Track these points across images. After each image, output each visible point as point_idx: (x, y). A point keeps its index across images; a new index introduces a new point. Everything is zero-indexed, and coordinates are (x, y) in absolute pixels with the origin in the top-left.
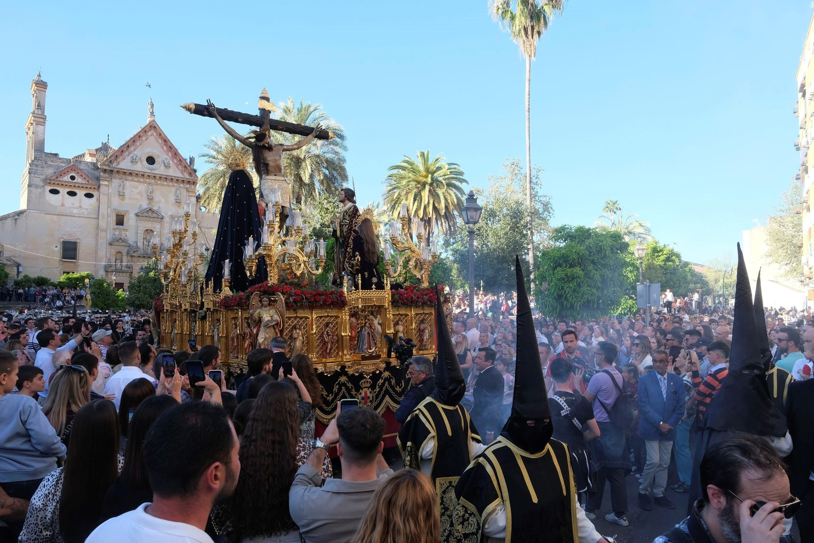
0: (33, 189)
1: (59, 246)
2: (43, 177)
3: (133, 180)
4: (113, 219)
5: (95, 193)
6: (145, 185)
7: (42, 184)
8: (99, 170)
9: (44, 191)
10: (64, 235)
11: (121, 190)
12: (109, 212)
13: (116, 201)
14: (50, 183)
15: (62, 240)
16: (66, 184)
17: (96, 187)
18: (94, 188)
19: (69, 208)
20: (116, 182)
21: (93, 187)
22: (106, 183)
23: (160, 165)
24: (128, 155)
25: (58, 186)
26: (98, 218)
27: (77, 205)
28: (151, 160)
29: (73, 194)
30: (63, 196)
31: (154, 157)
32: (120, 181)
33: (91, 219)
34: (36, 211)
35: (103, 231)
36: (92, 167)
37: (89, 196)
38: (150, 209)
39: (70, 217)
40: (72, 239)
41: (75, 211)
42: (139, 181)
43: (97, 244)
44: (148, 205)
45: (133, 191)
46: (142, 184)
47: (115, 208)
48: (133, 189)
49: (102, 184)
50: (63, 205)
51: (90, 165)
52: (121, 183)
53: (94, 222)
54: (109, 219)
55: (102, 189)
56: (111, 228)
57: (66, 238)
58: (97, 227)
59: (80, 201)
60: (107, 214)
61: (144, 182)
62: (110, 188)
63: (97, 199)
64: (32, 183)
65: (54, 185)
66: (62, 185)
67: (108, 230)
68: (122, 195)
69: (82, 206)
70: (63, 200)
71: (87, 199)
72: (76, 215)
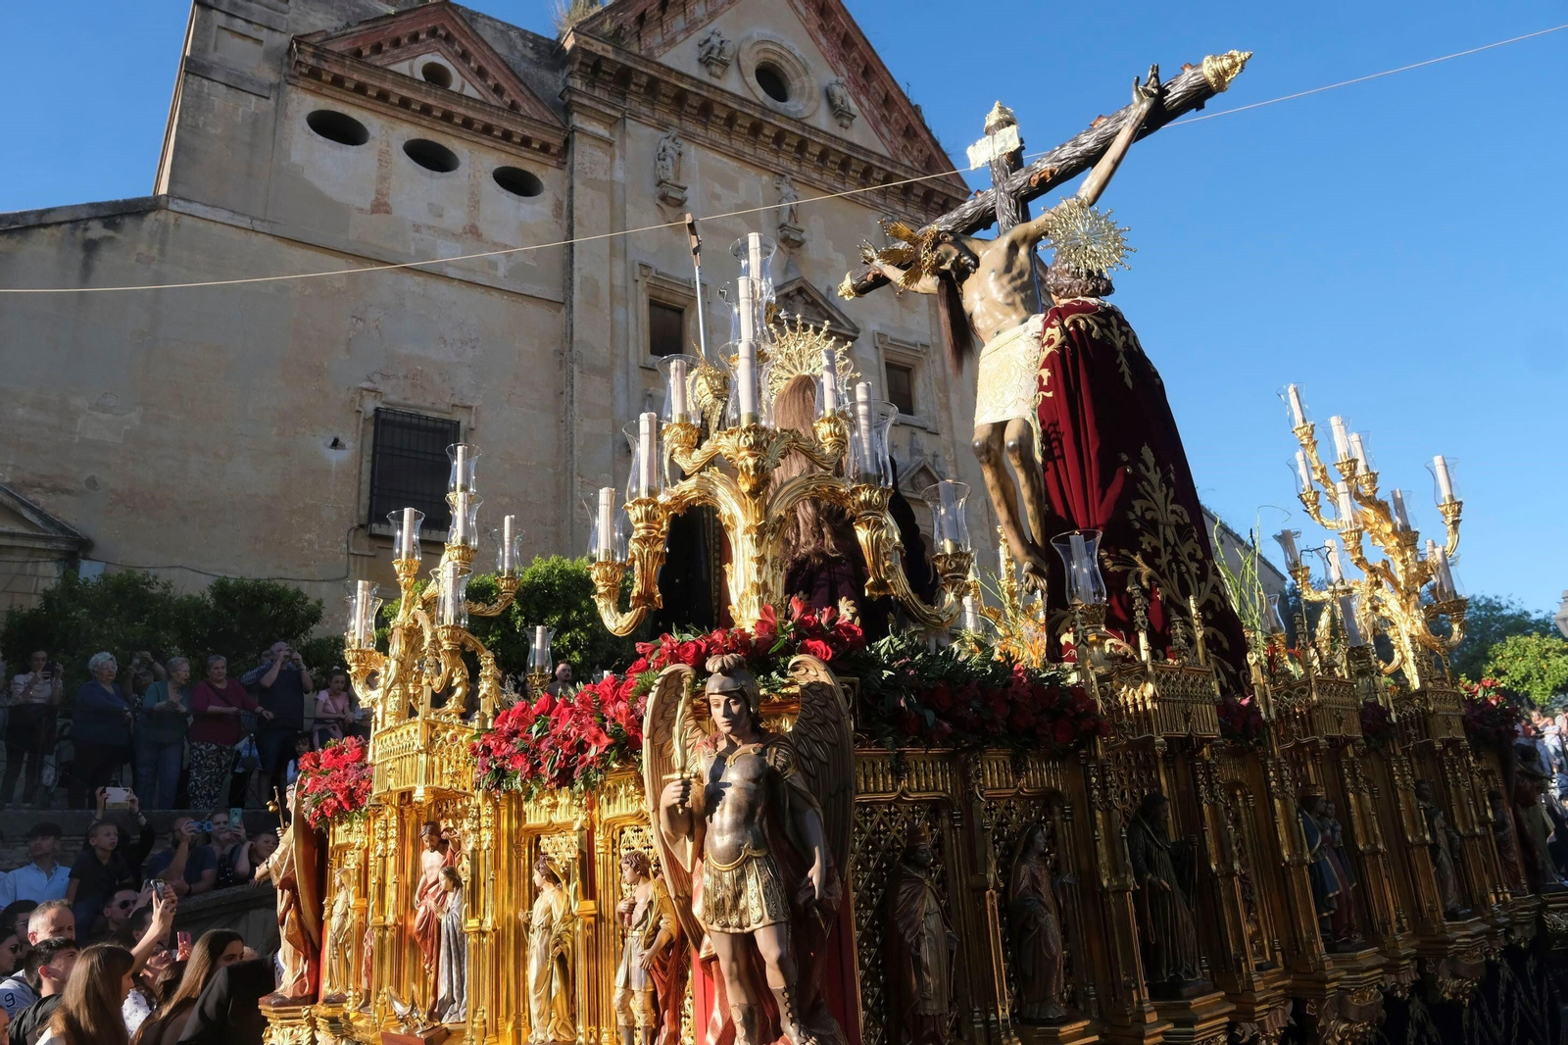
0: (218, 95)
1: (351, 443)
2: (282, 40)
3: (714, 147)
4: (637, 322)
5: (547, 175)
6: (766, 178)
7: (268, 75)
8: (569, 68)
9: (280, 112)
10: (385, 377)
11: (670, 174)
12: (619, 282)
13: (647, 227)
14: (315, 74)
15: (370, 405)
16: (405, 93)
17: (556, 142)
18: (545, 148)
19: (417, 228)
20: (642, 138)
21: (539, 136)
22: (600, 130)
23: (813, 104)
24: (688, 31)
25: (359, 99)
26: (565, 304)
27: (456, 217)
28: (772, 78)
29: (432, 157)
30: (384, 160)
31: (787, 68)
32: (662, 135)
33: (530, 307)
34: (223, 216)
35: (594, 370)
36: (530, 54)
37: (516, 182)
38: (800, 291)
39: (420, 279)
40: (430, 403)
41: (449, 255)
42: (738, 157)
43: (565, 448)
44: (786, 271)
45: (718, 197)
46: (753, 172)
47: (645, 261)
48: (718, 189)
49: (583, 132)
50: (380, 207)
51: (519, 43)
52: (668, 144)
53: (542, 319)
54: (620, 315)
55: (584, 154)
56: (633, 361)
57: (394, 398)
58: (565, 351)
59: (475, 204)
60: (612, 286)
61: (763, 167)
62: (618, 162)
63: (558, 206)
64: (213, 57)
65: (336, 92)
66: (383, 96)
67: (619, 374)
68: (671, 200)
69: (483, 227)
70: (383, 179)
71: (508, 199)
72: (452, 273)
